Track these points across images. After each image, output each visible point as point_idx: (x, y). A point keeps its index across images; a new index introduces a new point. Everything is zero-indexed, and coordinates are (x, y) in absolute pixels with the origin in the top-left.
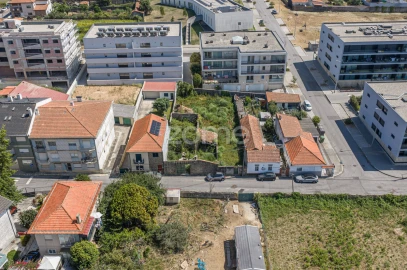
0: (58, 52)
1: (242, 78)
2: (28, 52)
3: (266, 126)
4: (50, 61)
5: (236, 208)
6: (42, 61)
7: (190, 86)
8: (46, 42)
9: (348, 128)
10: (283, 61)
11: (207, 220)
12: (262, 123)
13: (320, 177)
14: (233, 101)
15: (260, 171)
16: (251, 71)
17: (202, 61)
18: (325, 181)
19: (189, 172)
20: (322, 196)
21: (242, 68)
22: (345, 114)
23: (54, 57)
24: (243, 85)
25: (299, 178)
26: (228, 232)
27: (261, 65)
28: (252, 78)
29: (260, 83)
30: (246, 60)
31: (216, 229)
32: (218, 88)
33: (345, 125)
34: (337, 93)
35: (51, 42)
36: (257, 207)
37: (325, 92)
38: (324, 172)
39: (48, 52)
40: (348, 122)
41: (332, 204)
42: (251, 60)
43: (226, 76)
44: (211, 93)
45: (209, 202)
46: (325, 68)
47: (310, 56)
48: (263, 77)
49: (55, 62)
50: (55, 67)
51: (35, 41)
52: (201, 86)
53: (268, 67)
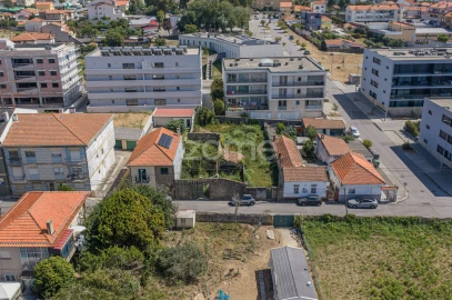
0: (54, 74)
1: (273, 104)
2: (19, 74)
3: (305, 149)
4: (44, 85)
5: (271, 233)
6: (34, 85)
7: (211, 112)
8: (40, 61)
9: (407, 154)
10: (322, 84)
11: (231, 246)
12: (300, 147)
13: (379, 202)
14: (263, 128)
15: (301, 194)
16: (283, 94)
17: (225, 85)
18: (386, 206)
19: (208, 196)
20: (386, 219)
21: (273, 91)
22: (401, 140)
23: (49, 80)
24: (274, 113)
25: (353, 202)
26: (262, 260)
27: (297, 88)
28: (285, 103)
29: (295, 111)
30: (278, 80)
31: (244, 257)
32: (244, 115)
33: (403, 151)
34: (388, 121)
35: (46, 62)
36: (299, 233)
37: (374, 120)
38: (383, 197)
39: (42, 74)
40: (406, 147)
41: (399, 229)
42: (283, 81)
43: (254, 104)
44: (236, 122)
45: (234, 226)
46: (371, 98)
47: (352, 89)
48: (298, 103)
49: (50, 87)
50: (50, 92)
51: (28, 61)
52: (224, 114)
53: (304, 89)
